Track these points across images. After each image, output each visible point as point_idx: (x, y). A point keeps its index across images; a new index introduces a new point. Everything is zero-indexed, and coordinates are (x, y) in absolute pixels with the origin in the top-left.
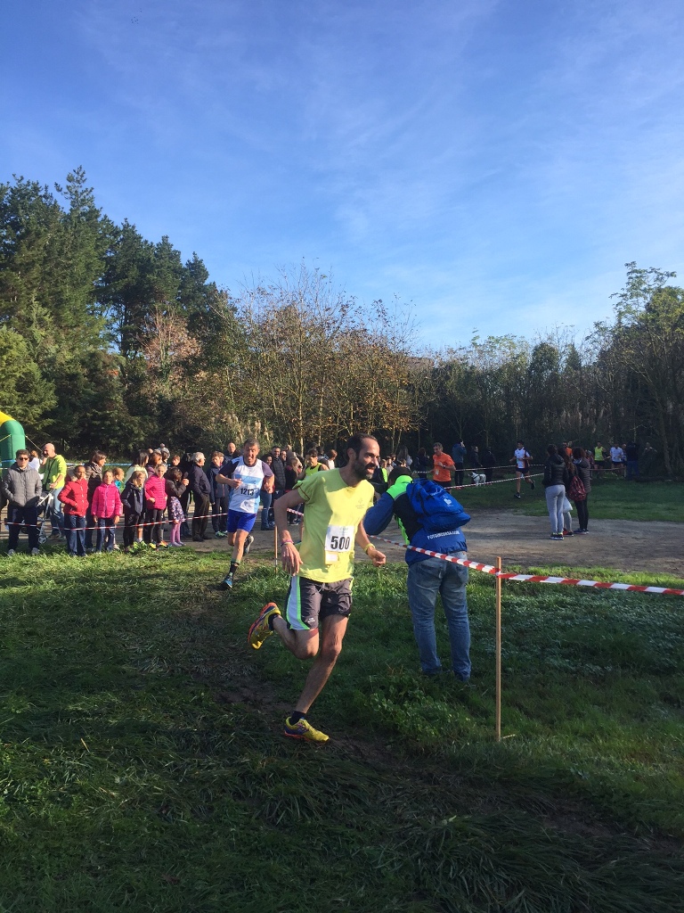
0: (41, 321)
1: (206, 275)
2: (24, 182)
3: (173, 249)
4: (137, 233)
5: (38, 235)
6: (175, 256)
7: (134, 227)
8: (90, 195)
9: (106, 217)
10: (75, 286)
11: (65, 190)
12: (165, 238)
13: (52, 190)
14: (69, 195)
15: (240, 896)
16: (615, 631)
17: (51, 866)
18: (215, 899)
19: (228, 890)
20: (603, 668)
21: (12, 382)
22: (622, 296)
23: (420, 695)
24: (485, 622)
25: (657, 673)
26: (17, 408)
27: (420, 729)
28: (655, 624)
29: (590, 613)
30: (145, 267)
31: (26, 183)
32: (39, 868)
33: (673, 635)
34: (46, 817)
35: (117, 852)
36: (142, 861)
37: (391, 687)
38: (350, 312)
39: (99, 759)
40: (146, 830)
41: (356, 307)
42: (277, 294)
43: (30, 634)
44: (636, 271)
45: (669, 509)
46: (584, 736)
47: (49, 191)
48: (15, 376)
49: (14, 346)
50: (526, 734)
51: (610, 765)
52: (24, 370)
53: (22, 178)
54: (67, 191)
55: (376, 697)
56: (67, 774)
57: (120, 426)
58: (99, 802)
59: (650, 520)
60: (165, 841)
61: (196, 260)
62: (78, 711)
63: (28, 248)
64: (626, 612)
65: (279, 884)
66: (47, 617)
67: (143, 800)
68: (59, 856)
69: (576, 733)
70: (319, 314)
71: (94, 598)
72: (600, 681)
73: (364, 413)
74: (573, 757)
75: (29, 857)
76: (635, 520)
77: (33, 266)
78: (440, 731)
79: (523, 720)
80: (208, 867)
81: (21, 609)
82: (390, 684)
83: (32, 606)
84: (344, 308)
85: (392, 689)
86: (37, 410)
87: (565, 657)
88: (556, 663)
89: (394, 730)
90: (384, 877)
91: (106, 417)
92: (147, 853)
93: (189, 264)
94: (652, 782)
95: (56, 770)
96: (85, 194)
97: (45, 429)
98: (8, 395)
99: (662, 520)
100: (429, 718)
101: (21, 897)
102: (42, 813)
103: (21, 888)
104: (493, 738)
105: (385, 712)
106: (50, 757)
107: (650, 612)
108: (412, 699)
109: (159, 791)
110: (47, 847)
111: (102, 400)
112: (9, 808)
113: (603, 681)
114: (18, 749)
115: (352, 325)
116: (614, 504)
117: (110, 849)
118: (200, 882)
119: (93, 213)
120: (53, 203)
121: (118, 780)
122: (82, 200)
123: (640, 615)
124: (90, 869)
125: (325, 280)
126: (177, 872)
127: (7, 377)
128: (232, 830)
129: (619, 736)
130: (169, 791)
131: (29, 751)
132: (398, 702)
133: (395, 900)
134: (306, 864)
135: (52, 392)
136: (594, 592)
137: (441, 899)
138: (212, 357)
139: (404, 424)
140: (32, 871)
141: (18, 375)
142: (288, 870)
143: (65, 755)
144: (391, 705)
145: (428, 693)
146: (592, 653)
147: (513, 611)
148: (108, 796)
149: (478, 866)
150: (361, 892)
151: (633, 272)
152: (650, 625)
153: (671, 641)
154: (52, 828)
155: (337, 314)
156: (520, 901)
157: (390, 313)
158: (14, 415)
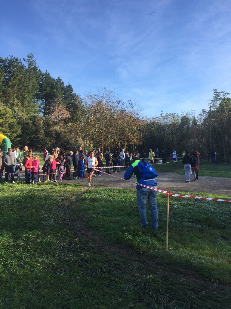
0: (17, 105)
1: (73, 90)
2: (13, 57)
3: (62, 81)
4: (50, 75)
5: (17, 75)
6: (62, 83)
7: (49, 73)
8: (35, 62)
9: (40, 70)
10: (29, 93)
11: (27, 60)
12: (59, 77)
13: (22, 60)
14: (28, 62)
15: (80, 300)
16: (206, 214)
17: (17, 288)
18: (72, 301)
19: (76, 298)
20: (202, 226)
21: (7, 125)
22: (212, 101)
23: (141, 234)
24: (163, 210)
25: (220, 228)
26: (8, 134)
27: (141, 245)
28: (220, 212)
29: (198, 208)
30: (52, 87)
31: (13, 58)
32: (13, 289)
33: (226, 216)
34: (16, 272)
35: (39, 284)
36: (48, 288)
37: (131, 231)
38: (120, 104)
39: (34, 253)
40: (49, 277)
41: (122, 103)
42: (96, 97)
43: (11, 210)
44: (217, 92)
45: (225, 173)
46: (195, 249)
47: (21, 61)
48: (8, 123)
49: (8, 113)
50: (176, 248)
51: (204, 259)
52: (11, 121)
53: (12, 56)
54: (27, 61)
55: (126, 234)
56: (23, 258)
57: (43, 141)
58: (33, 267)
59: (219, 177)
60: (55, 281)
61: (69, 85)
62: (27, 237)
63: (14, 80)
64: (210, 208)
65: (93, 296)
66: (17, 205)
67: (48, 267)
68: (20, 285)
69: (193, 248)
70: (110, 104)
71: (33, 199)
72: (201, 230)
73: (124, 138)
74: (192, 256)
75: (10, 285)
76: (214, 177)
77: (15, 86)
78: (147, 246)
79: (175, 243)
80: (69, 290)
81: (8, 202)
82: (131, 230)
83: (12, 201)
84: (118, 103)
85: (132, 232)
86: (15, 135)
87: (189, 222)
88: (186, 224)
89: (132, 246)
90: (128, 295)
91: (38, 138)
92: (49, 285)
93: (67, 86)
94: (218, 265)
95: (19, 256)
96: (33, 62)
97: (18, 141)
98: (6, 129)
99: (223, 177)
100: (144, 242)
101: (7, 299)
102: (15, 270)
103: (7, 296)
104: (165, 249)
105: (129, 239)
106: (17, 252)
107: (218, 208)
108: (138, 235)
109: (54, 264)
110: (16, 282)
111: (37, 132)
112: (4, 268)
113: (202, 231)
114: (7, 249)
115: (121, 108)
116: (206, 171)
117: (37, 283)
118: (67, 295)
119: (36, 68)
120: (22, 65)
121: (40, 260)
122: (32, 64)
123: (215, 209)
124: (30, 290)
125: (112, 93)
126: (59, 292)
127: (6, 123)
128: (78, 278)
129: (207, 249)
130: (57, 264)
131: (10, 249)
132: (134, 236)
133: (132, 303)
134: (102, 290)
135: (20, 129)
136: (199, 201)
137: (147, 303)
138: (73, 118)
139: (137, 142)
140: (11, 290)
141: (9, 122)
142: (96, 292)
143: (22, 251)
144: (131, 237)
145: (143, 233)
146: (199, 221)
147: (172, 206)
148: (36, 265)
149: (159, 292)
150: (120, 300)
151: (215, 92)
152: (218, 212)
153: (225, 218)
154: (18, 276)
155: (116, 104)
156: (173, 304)
157: (134, 105)
158: (7, 136)
